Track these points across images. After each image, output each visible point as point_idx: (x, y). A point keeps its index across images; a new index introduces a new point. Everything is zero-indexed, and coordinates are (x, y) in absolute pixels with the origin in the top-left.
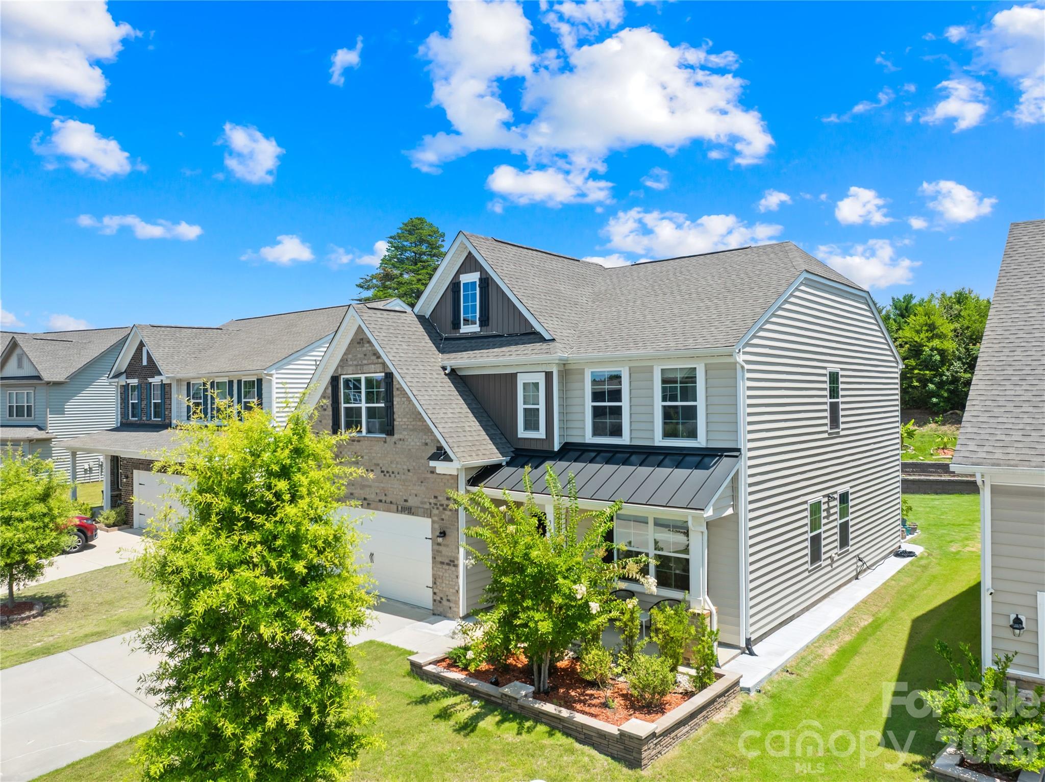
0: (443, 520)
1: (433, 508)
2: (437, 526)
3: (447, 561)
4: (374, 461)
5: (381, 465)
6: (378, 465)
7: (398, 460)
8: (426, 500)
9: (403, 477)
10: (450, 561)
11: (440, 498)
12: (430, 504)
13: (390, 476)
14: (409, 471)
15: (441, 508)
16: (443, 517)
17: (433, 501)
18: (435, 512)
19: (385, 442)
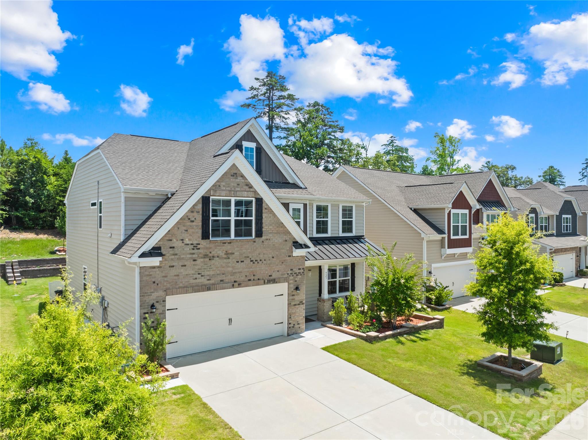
0: (296, 281)
1: (290, 276)
2: (292, 286)
3: (298, 303)
4: (244, 255)
5: (251, 257)
6: (248, 257)
7: (264, 252)
8: (285, 272)
9: (269, 262)
10: (300, 302)
11: (294, 270)
12: (288, 274)
13: (258, 263)
14: (273, 257)
15: (295, 275)
16: (296, 279)
17: (290, 272)
18: (291, 278)
19: (255, 242)
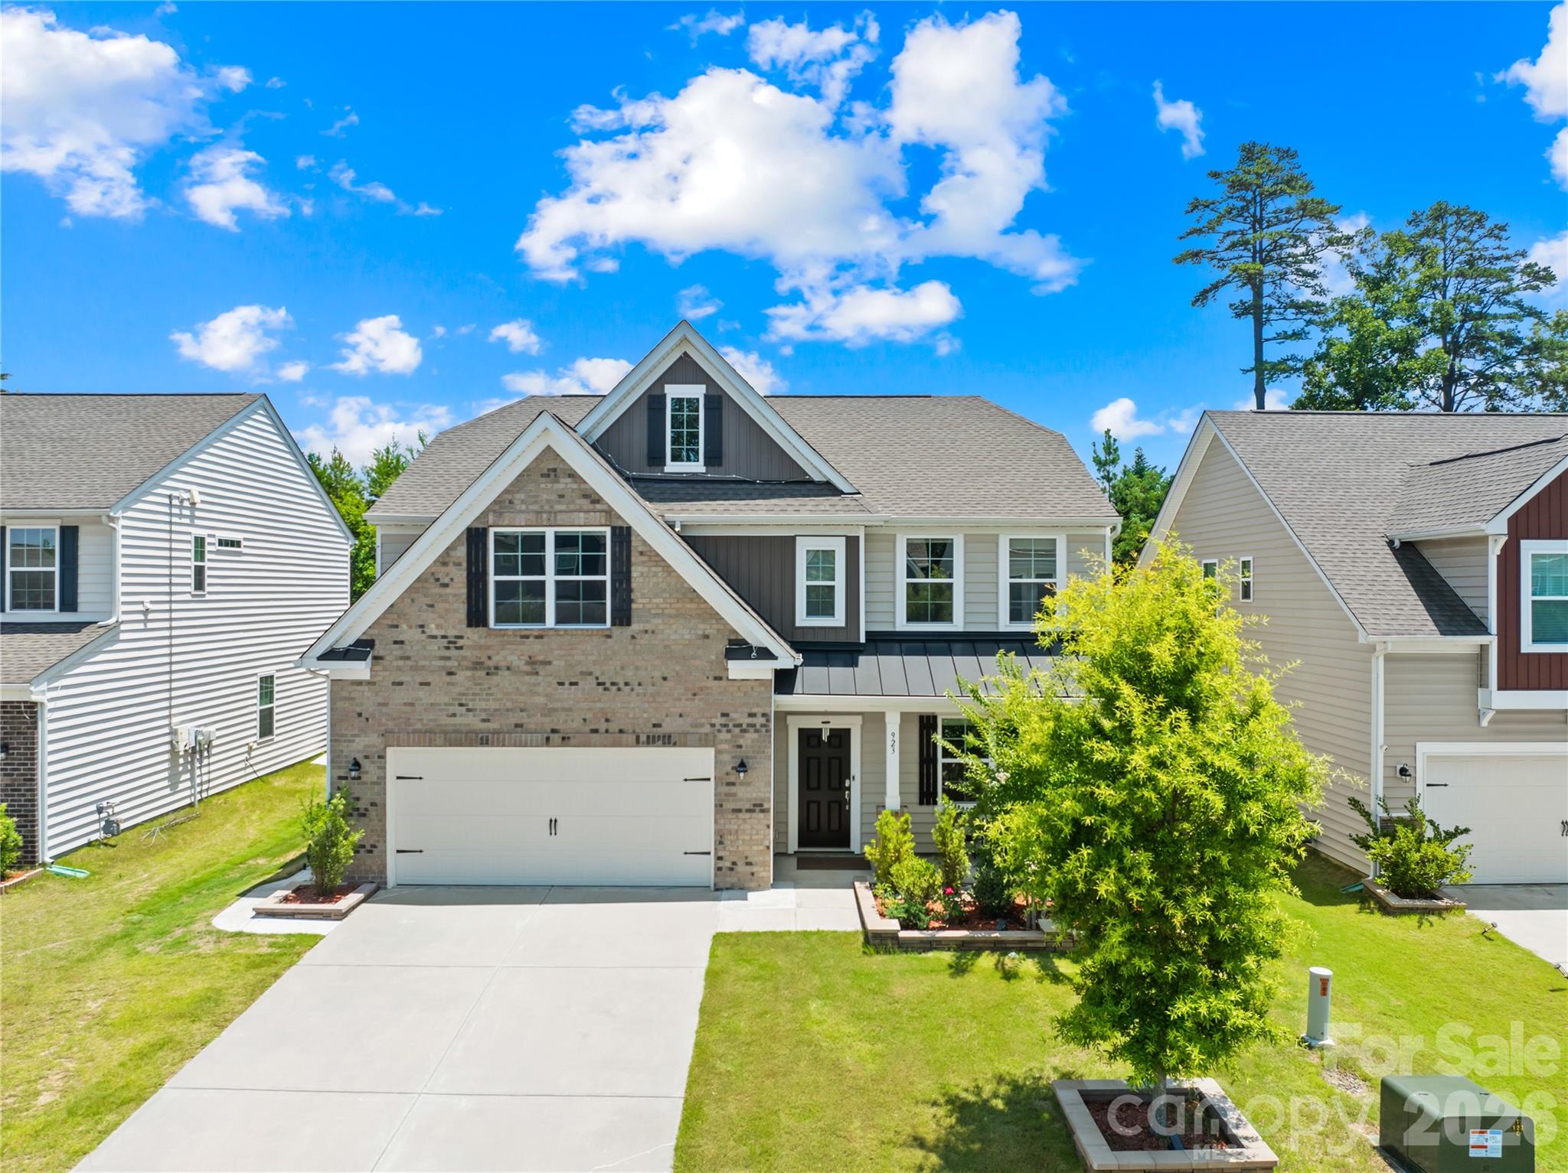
0: (740, 747)
1: (719, 731)
2: (726, 757)
3: (748, 806)
4: (579, 669)
5: (597, 674)
6: (590, 674)
7: (638, 663)
8: (703, 720)
9: (651, 689)
10: (754, 805)
11: (733, 715)
12: (713, 725)
13: (619, 689)
14: (665, 679)
15: (737, 730)
16: (741, 742)
17: (719, 721)
18: (724, 736)
19: (609, 637)
